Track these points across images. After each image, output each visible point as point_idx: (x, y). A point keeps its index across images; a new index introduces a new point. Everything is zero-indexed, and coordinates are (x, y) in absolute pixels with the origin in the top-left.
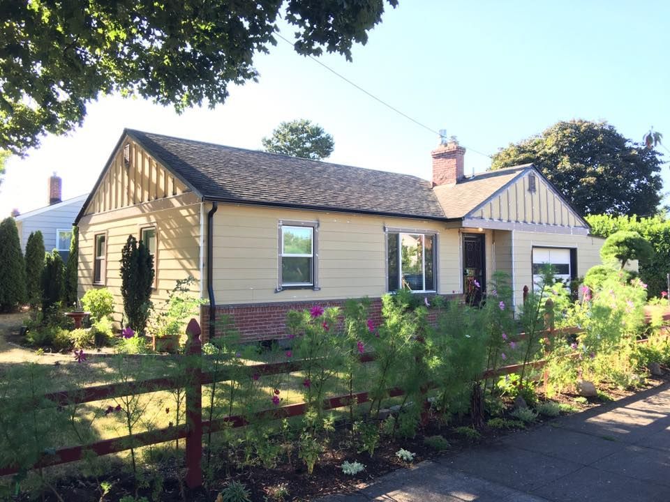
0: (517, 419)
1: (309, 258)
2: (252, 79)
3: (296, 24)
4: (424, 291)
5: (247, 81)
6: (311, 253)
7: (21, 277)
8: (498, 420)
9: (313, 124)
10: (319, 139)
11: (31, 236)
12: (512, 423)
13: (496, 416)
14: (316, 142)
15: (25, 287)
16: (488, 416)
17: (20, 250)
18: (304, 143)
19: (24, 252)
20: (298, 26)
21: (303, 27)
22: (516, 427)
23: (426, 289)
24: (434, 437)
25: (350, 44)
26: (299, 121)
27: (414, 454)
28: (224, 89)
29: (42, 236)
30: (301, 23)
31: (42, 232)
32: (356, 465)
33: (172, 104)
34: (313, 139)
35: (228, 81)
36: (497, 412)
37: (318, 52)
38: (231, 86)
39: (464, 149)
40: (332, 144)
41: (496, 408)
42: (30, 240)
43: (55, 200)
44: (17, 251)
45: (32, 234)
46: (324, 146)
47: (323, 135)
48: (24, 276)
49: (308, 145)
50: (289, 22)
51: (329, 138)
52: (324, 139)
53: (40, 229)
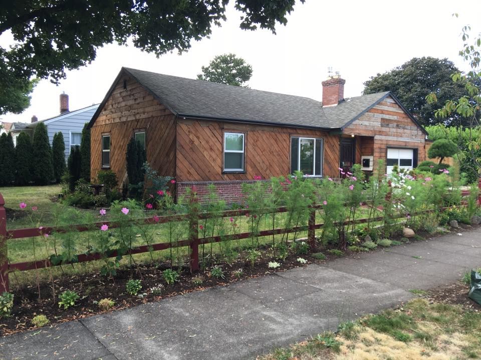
0: (365, 247)
1: (241, 154)
2: (206, 37)
3: (241, 10)
4: (314, 176)
5: (203, 38)
6: (242, 150)
7: (50, 162)
8: (354, 247)
9: (238, 57)
10: (242, 67)
11: (56, 135)
12: (362, 248)
13: (353, 245)
14: (240, 69)
15: (53, 169)
16: (349, 244)
17: (49, 144)
18: (231, 71)
19: (51, 146)
20: (242, 11)
21: (245, 12)
22: (364, 251)
23: (316, 174)
24: (318, 253)
25: (274, 23)
26: (228, 54)
27: (307, 260)
28: (188, 42)
29: (62, 136)
30: (244, 10)
31: (62, 132)
32: (276, 263)
33: (154, 51)
34: (238, 67)
35: (191, 37)
36: (354, 243)
37: (254, 28)
38: (193, 40)
39: (345, 81)
40: (251, 71)
41: (353, 241)
42: (54, 137)
43: (64, 110)
44: (47, 145)
45: (56, 133)
46: (245, 73)
47: (245, 65)
48: (52, 161)
49: (234, 71)
50: (237, 9)
51: (249, 66)
52: (245, 67)
53: (61, 131)
